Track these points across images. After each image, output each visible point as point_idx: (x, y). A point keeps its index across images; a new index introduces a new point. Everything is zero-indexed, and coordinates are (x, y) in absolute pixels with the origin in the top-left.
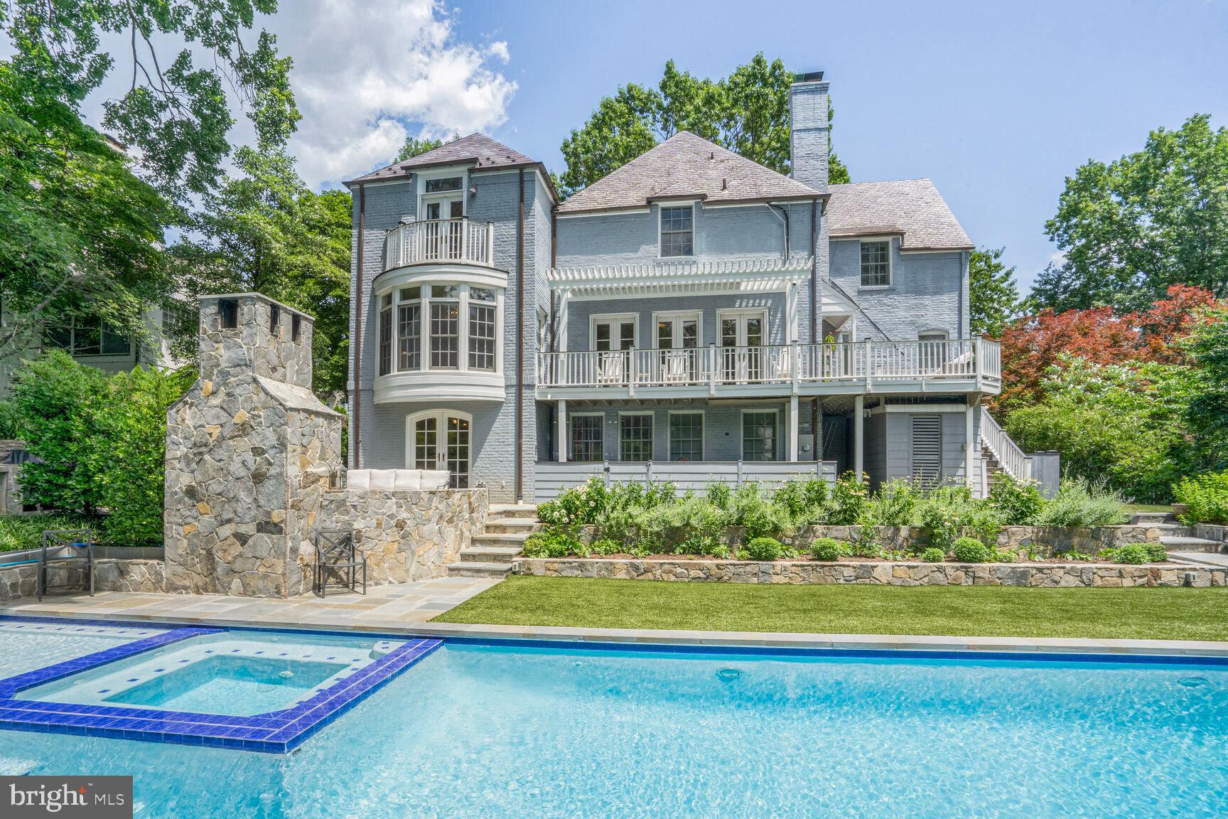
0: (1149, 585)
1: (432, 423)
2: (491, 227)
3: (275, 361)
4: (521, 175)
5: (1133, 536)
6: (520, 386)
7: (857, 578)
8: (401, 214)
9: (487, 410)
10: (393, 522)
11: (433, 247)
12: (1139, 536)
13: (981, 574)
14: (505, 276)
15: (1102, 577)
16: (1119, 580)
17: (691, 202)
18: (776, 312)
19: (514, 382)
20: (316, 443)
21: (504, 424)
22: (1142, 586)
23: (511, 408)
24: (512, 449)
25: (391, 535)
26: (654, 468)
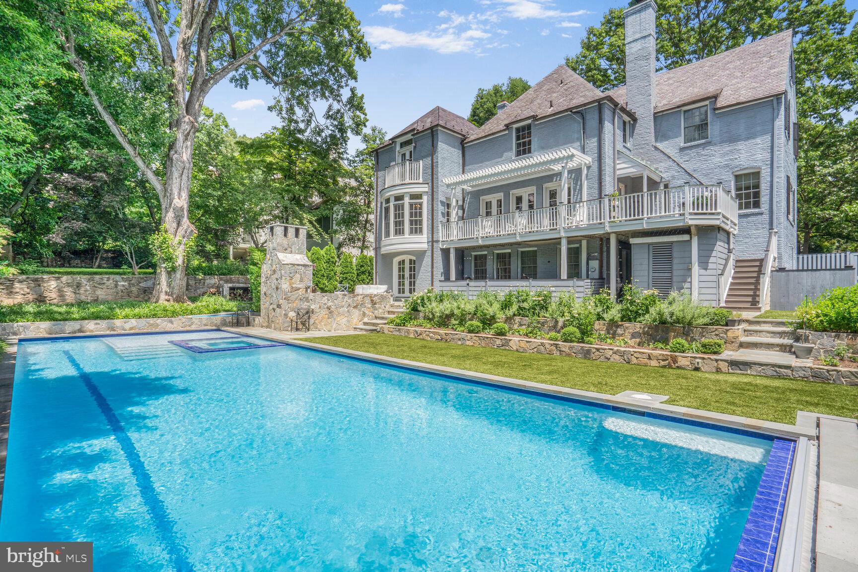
0: (670, 367)
1: (404, 261)
2: (421, 162)
3: (286, 246)
4: (432, 132)
5: (717, 335)
6: (433, 241)
7: (503, 346)
8: (390, 162)
9: (421, 254)
10: (326, 307)
11: (403, 176)
12: (721, 335)
13: (564, 349)
14: (427, 186)
15: (637, 358)
16: (648, 361)
17: (529, 121)
18: (577, 181)
19: (430, 240)
20: (298, 276)
21: (427, 260)
22: (664, 367)
23: (429, 253)
24: (430, 274)
25: (324, 312)
26: (489, 283)
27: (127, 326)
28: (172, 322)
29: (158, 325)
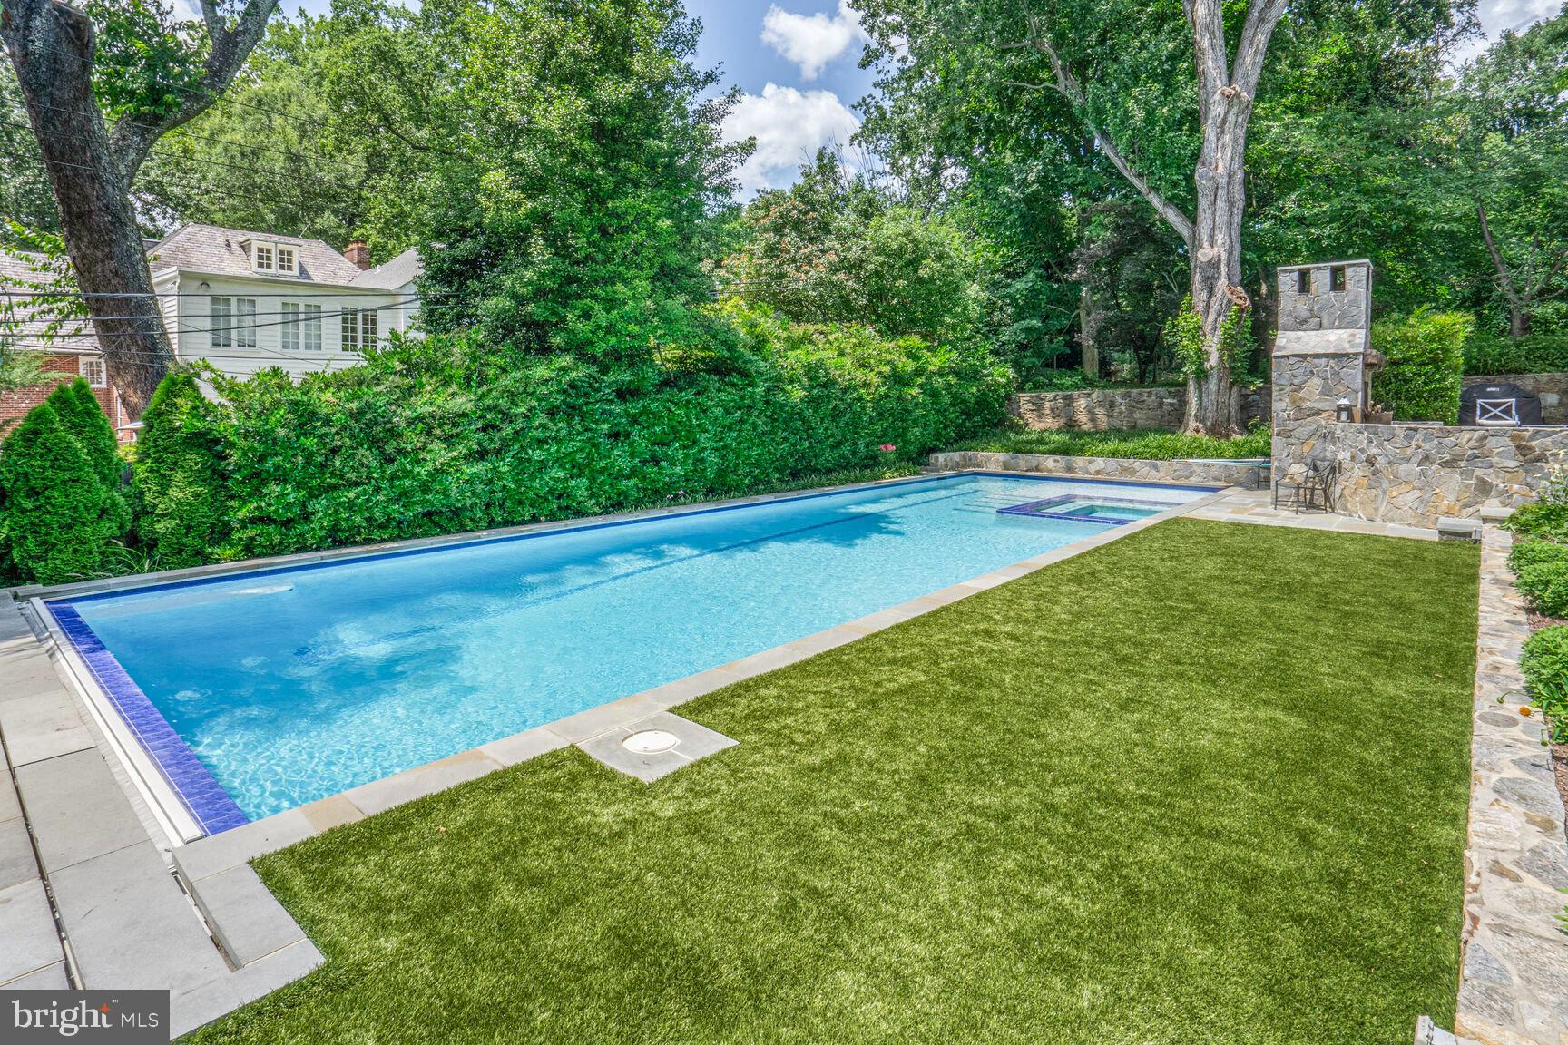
3: (1304, 315)
10: (1363, 457)
20: (1316, 381)
25: (1359, 471)
27: (1093, 468)
28: (1156, 467)
29: (1134, 471)
